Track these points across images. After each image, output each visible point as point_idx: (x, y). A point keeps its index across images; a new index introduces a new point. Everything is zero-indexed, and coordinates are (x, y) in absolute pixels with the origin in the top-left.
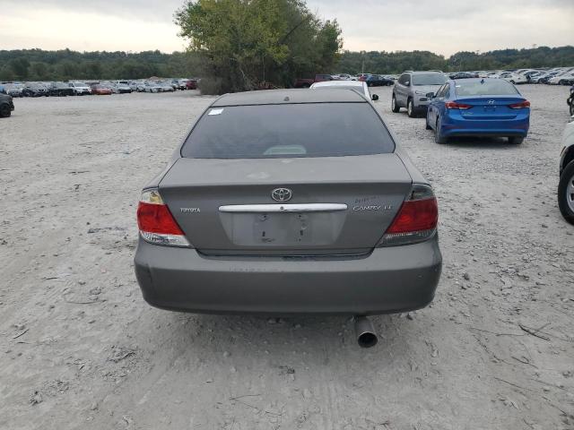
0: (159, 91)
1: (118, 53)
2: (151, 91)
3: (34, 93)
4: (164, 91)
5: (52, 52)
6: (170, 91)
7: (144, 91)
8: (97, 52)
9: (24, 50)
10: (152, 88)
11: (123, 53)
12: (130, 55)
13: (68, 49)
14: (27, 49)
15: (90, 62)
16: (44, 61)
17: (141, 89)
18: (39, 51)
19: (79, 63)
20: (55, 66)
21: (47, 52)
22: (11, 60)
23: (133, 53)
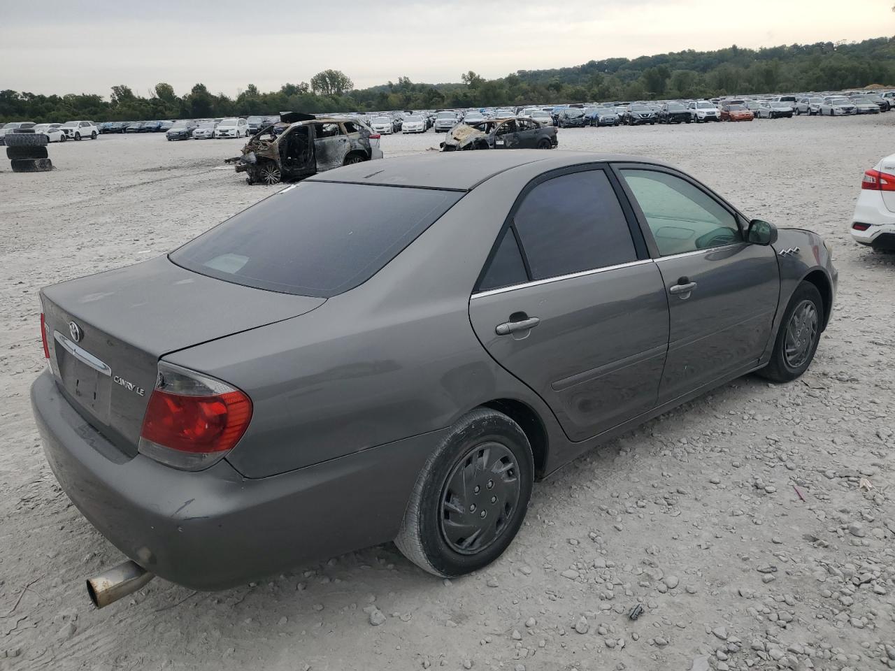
0: (848, 112)
1: (820, 45)
2: (832, 113)
3: (635, 119)
4: (859, 112)
5: (710, 53)
6: (872, 111)
7: (820, 113)
8: (783, 47)
9: (671, 54)
10: (834, 107)
11: (830, 44)
12: (842, 48)
13: (734, 47)
14: (675, 52)
15: (763, 65)
16: (693, 69)
17: (815, 109)
18: (692, 53)
19: (747, 67)
20: (708, 76)
21: (702, 53)
22: (647, 69)
23: (848, 43)
